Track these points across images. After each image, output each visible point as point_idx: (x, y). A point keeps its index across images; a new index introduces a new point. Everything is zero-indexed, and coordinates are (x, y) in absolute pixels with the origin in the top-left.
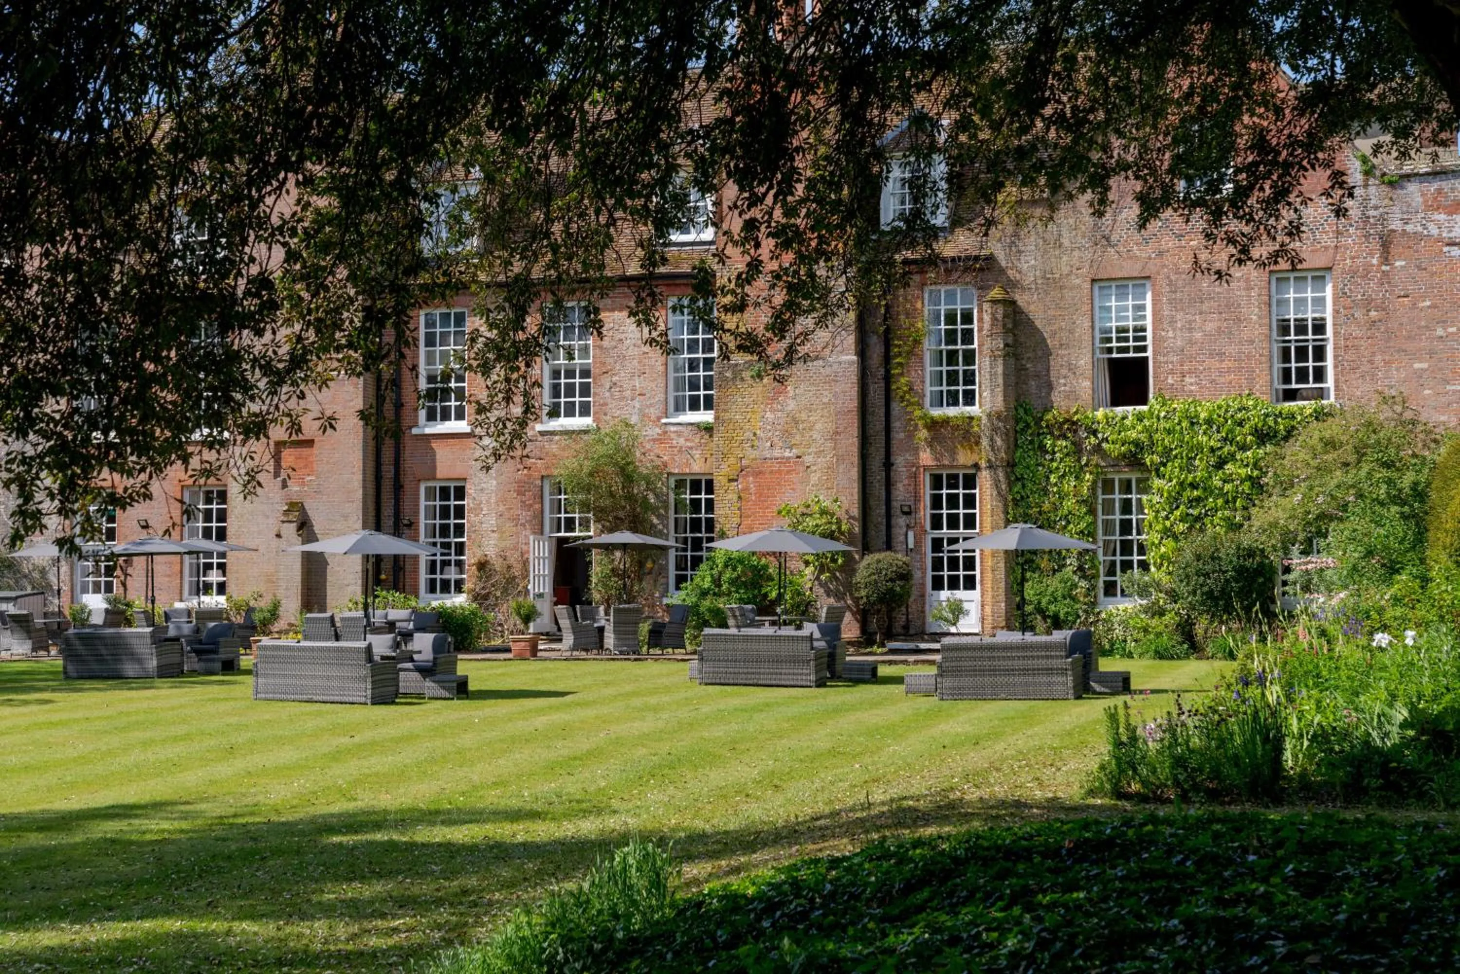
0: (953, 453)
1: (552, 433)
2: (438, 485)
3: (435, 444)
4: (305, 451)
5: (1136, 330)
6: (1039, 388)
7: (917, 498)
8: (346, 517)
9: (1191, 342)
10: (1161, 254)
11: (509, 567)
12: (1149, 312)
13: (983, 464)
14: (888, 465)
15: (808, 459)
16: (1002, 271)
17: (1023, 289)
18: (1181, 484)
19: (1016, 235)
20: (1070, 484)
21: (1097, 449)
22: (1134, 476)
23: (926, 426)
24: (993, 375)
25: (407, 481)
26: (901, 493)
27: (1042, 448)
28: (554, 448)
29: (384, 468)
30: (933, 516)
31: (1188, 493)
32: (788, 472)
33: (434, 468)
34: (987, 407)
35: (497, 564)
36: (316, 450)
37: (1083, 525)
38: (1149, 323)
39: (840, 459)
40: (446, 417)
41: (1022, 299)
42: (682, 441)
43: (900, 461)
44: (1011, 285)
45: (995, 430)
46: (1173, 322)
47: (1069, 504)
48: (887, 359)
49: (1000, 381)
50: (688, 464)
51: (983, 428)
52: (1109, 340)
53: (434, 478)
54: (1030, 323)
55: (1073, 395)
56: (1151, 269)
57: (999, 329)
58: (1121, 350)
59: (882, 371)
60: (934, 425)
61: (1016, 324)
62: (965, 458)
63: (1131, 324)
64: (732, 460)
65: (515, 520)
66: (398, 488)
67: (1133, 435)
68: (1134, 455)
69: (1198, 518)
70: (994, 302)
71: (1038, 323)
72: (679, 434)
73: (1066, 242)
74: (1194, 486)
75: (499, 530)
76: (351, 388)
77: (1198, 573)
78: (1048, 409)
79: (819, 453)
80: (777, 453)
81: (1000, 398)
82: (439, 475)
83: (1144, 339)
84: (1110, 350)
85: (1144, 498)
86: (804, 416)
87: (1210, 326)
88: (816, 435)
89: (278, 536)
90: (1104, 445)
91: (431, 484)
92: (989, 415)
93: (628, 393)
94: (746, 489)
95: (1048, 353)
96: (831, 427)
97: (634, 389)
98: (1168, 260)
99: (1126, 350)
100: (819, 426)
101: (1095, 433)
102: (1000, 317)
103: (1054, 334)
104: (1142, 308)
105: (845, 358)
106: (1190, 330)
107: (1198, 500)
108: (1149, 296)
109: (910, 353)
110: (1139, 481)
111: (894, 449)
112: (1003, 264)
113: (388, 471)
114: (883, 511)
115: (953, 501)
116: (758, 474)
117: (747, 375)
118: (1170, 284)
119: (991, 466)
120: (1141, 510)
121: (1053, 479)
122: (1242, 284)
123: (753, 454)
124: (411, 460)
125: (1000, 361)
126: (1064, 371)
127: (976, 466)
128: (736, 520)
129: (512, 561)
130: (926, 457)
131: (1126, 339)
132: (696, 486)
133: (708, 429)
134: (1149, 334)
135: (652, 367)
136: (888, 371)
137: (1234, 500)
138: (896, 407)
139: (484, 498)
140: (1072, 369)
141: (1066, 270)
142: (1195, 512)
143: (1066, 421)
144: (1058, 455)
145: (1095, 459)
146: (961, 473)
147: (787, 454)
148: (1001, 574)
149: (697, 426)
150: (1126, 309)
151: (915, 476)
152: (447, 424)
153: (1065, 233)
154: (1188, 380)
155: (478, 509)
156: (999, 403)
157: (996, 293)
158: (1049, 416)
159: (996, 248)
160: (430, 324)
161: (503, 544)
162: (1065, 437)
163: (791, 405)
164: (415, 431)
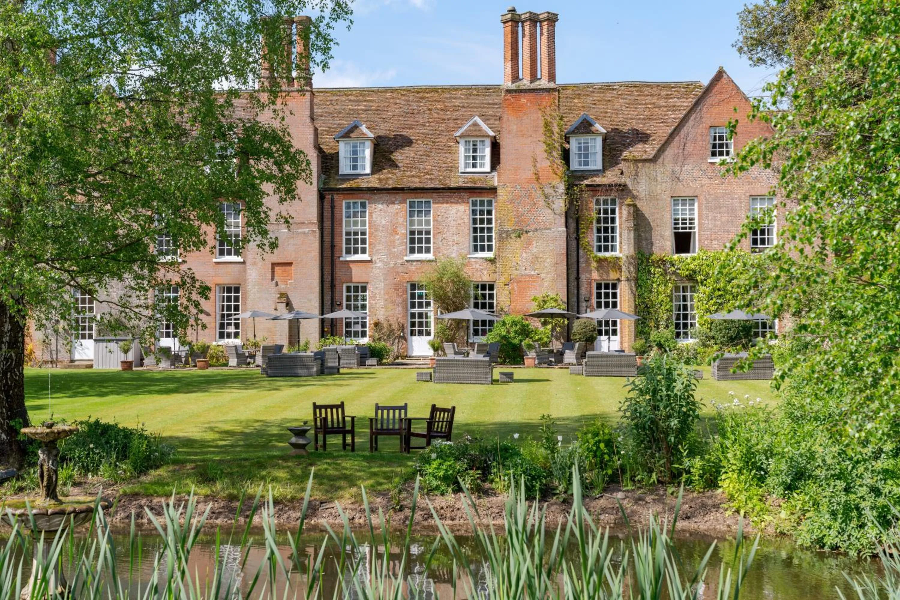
0: (608, 273)
1: (412, 261)
2: (352, 285)
3: (351, 265)
4: (287, 268)
5: (690, 220)
6: (647, 244)
7: (591, 294)
8: (310, 300)
9: (715, 226)
10: (702, 186)
11: (390, 325)
12: (696, 212)
13: (623, 278)
14: (578, 279)
15: (543, 276)
16: (630, 191)
17: (640, 200)
18: (714, 289)
19: (637, 175)
20: (662, 288)
21: (674, 273)
22: (689, 285)
23: (596, 261)
24: (629, 239)
25: (337, 283)
26: (583, 291)
27: (649, 272)
28: (413, 268)
29: (325, 277)
30: (598, 302)
31: (717, 293)
32: (534, 281)
33: (351, 277)
34: (626, 253)
35: (385, 324)
36: (293, 267)
37: (668, 307)
38: (696, 216)
39: (558, 275)
40: (356, 252)
41: (639, 204)
42: (478, 266)
43: (583, 277)
44: (634, 197)
45: (630, 263)
46: (707, 217)
47: (661, 297)
48: (577, 229)
49: (632, 241)
50: (480, 277)
51: (623, 262)
52: (678, 224)
53: (351, 282)
54: (643, 215)
55: (662, 248)
56: (697, 193)
57: (631, 218)
58: (683, 228)
59: (575, 235)
60: (600, 261)
61: (637, 215)
62: (613, 276)
63: (688, 217)
64: (506, 275)
65: (394, 302)
66: (333, 286)
67: (692, 266)
68: (691, 275)
69: (721, 304)
70: (629, 205)
71: (647, 215)
72: (476, 263)
73: (659, 179)
74: (719, 290)
75: (385, 307)
76: (312, 238)
77: (726, 328)
78: (651, 254)
79: (547, 273)
80: (528, 272)
81: (632, 249)
82: (354, 280)
83: (693, 223)
84: (678, 228)
85: (696, 295)
86: (541, 255)
87: (724, 219)
88: (547, 265)
89: (276, 309)
90: (678, 271)
91: (349, 284)
92: (627, 257)
93: (450, 243)
94: (513, 289)
95: (651, 229)
96: (554, 261)
97: (454, 241)
98: (705, 189)
99: (685, 228)
100: (548, 260)
101: (673, 265)
102: (631, 212)
103: (654, 220)
104: (693, 210)
105: (560, 229)
106: (715, 220)
107: (720, 296)
108: (696, 204)
109: (588, 228)
110: (691, 287)
111: (580, 271)
112: (631, 188)
113: (328, 278)
114: (575, 299)
115: (607, 295)
116: (519, 282)
117: (513, 236)
118: (706, 199)
119: (628, 280)
120: (692, 300)
121: (654, 285)
122: (738, 201)
123: (517, 272)
124: (339, 273)
125: (632, 233)
126: (659, 237)
127: (619, 280)
128: (508, 303)
129: (391, 322)
130: (595, 275)
131: (686, 224)
132: (483, 287)
133: (492, 261)
134: (696, 222)
135: (462, 231)
136: (578, 235)
137: (737, 296)
138: (581, 252)
139: (377, 291)
140: (662, 236)
141: (660, 192)
142: (720, 301)
143: (660, 260)
144: (657, 275)
145: (674, 277)
146: (611, 282)
147: (533, 273)
148: (633, 329)
149: (486, 259)
150: (686, 210)
151: (590, 284)
152: (356, 256)
153: (659, 175)
154: (714, 242)
155: (373, 297)
156: (632, 252)
157: (628, 201)
158: (653, 258)
159: (626, 180)
160: (348, 207)
161: (388, 314)
162: (660, 267)
163: (535, 250)
164: (341, 259)
